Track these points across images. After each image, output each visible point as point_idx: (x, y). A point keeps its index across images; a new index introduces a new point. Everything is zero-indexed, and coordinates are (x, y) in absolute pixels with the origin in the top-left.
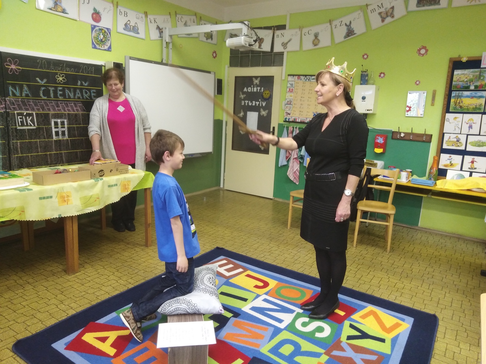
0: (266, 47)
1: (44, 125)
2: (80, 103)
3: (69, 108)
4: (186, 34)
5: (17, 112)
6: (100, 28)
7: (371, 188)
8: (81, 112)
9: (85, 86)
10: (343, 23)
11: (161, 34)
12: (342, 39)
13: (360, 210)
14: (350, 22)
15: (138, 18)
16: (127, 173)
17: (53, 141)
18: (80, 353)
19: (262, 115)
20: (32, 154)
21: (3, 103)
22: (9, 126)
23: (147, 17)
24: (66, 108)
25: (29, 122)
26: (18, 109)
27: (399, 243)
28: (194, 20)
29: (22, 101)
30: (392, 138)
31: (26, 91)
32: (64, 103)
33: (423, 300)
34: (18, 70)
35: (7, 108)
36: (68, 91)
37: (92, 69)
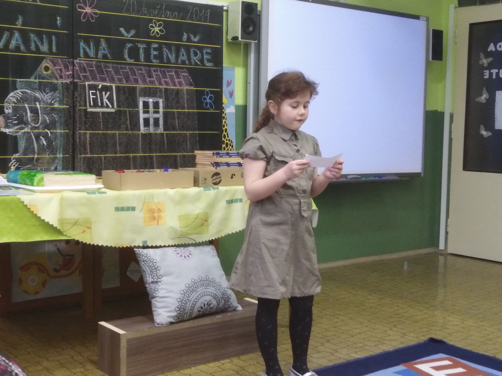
1: (127, 108)
2: (185, 72)
3: (167, 80)
5: (88, 83)
8: (185, 88)
9: (194, 42)
17: (140, 134)
20: (107, 155)
21: (70, 68)
22: (76, 105)
24: (163, 80)
25: (105, 100)
26: (90, 78)
29: (98, 67)
31: (104, 49)
32: (160, 71)
34: (94, 16)
35: (75, 76)
36: (167, 50)
37: (207, 13)
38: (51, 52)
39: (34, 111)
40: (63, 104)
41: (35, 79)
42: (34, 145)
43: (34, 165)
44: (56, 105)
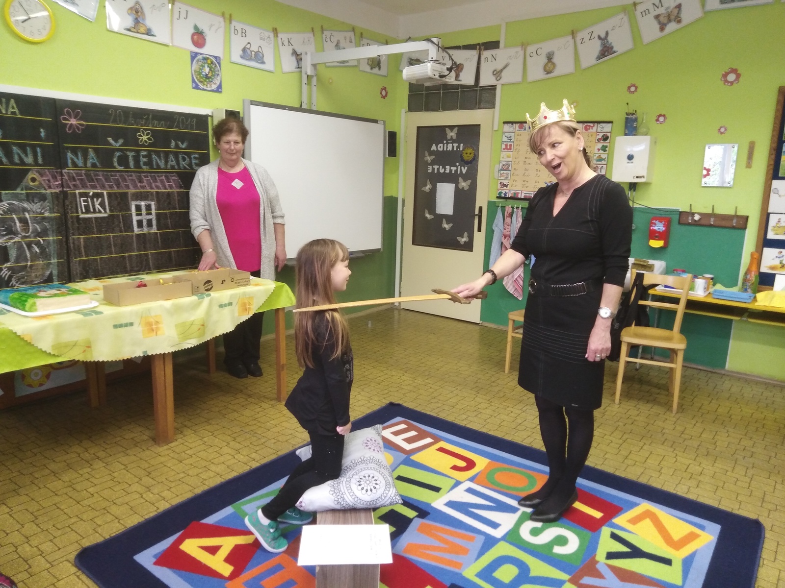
0: (467, 78)
1: (120, 211)
2: (174, 176)
3: (158, 184)
4: (338, 62)
5: (79, 191)
6: (204, 56)
7: (644, 307)
8: (176, 190)
9: (182, 149)
10: (595, 35)
11: (300, 62)
12: (593, 61)
13: (625, 342)
14: (607, 33)
15: (262, 39)
16: (247, 284)
17: (134, 235)
18: (177, 571)
19: (461, 187)
20: (103, 256)
21: (59, 178)
22: (68, 213)
23: (277, 36)
24: (154, 184)
25: (97, 206)
26: (80, 186)
27: (692, 397)
28: (351, 39)
29: (87, 175)
30: (680, 223)
31: (93, 158)
32: (151, 176)
33: (736, 494)
34: (80, 127)
35: (65, 184)
36: (156, 157)
37: (193, 122)
38: (36, 163)
39: (24, 221)
40: (55, 213)
41: (22, 190)
42: (26, 253)
43: (28, 272)
44: (47, 214)
